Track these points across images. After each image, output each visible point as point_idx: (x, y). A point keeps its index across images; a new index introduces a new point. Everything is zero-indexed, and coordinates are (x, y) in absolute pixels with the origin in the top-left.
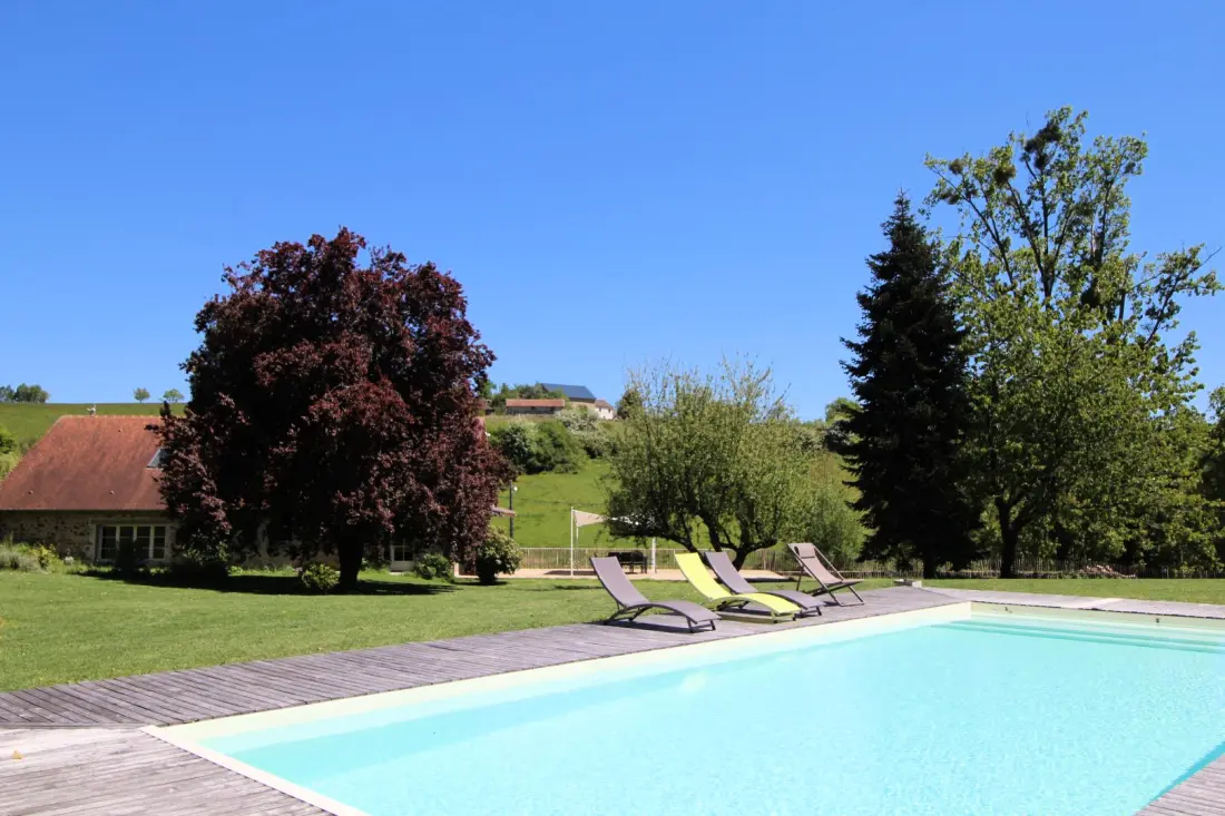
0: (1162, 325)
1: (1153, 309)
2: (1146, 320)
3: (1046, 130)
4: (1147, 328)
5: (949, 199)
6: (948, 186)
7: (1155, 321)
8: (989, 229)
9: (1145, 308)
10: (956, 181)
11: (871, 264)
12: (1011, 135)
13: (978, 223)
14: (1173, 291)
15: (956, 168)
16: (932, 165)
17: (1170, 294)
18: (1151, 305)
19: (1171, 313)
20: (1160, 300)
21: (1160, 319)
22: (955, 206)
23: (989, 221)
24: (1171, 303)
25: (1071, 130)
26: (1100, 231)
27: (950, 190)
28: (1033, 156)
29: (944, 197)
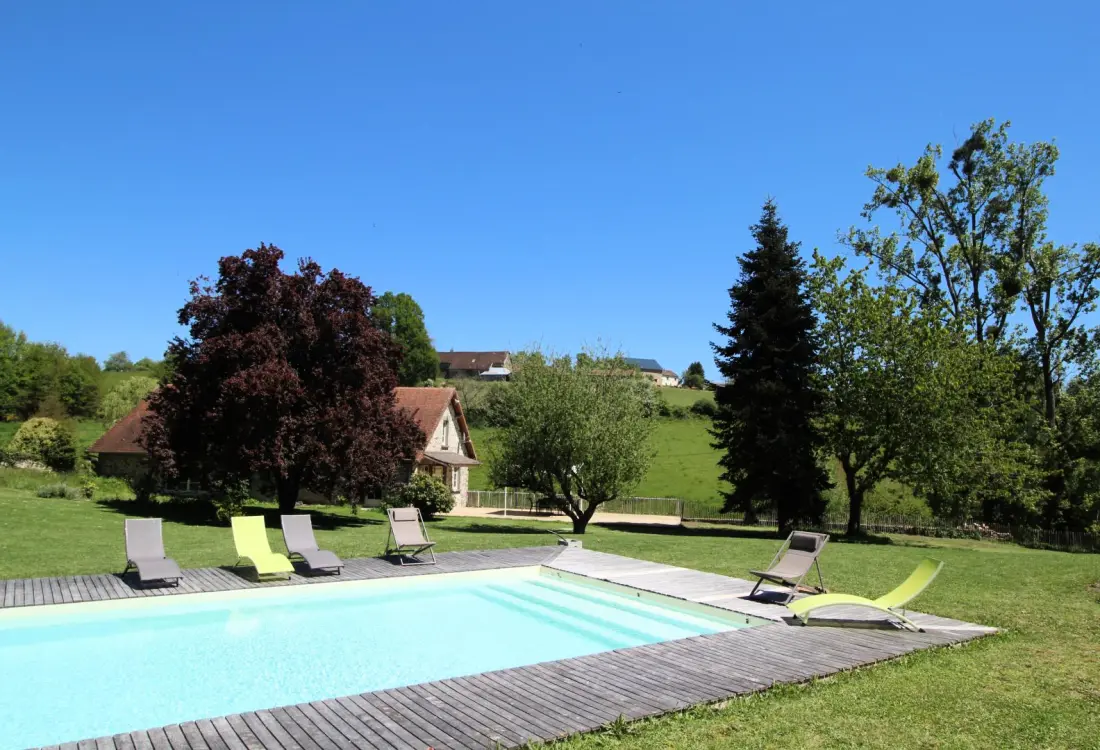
0: (1083, 308)
1: (1074, 294)
2: (1068, 304)
3: (972, 140)
4: (1068, 311)
5: (889, 203)
6: (887, 192)
7: (1076, 305)
8: (924, 227)
9: (1067, 293)
10: (895, 187)
11: (741, 261)
12: (928, 147)
13: (915, 223)
14: (1092, 278)
15: (892, 177)
16: (871, 175)
17: (1090, 280)
18: (1072, 291)
19: (1091, 297)
20: (1080, 287)
21: (1081, 304)
22: (895, 209)
23: (925, 221)
24: (1091, 289)
25: (994, 139)
26: (1019, 226)
27: (889, 195)
28: (961, 164)
29: (884, 202)
